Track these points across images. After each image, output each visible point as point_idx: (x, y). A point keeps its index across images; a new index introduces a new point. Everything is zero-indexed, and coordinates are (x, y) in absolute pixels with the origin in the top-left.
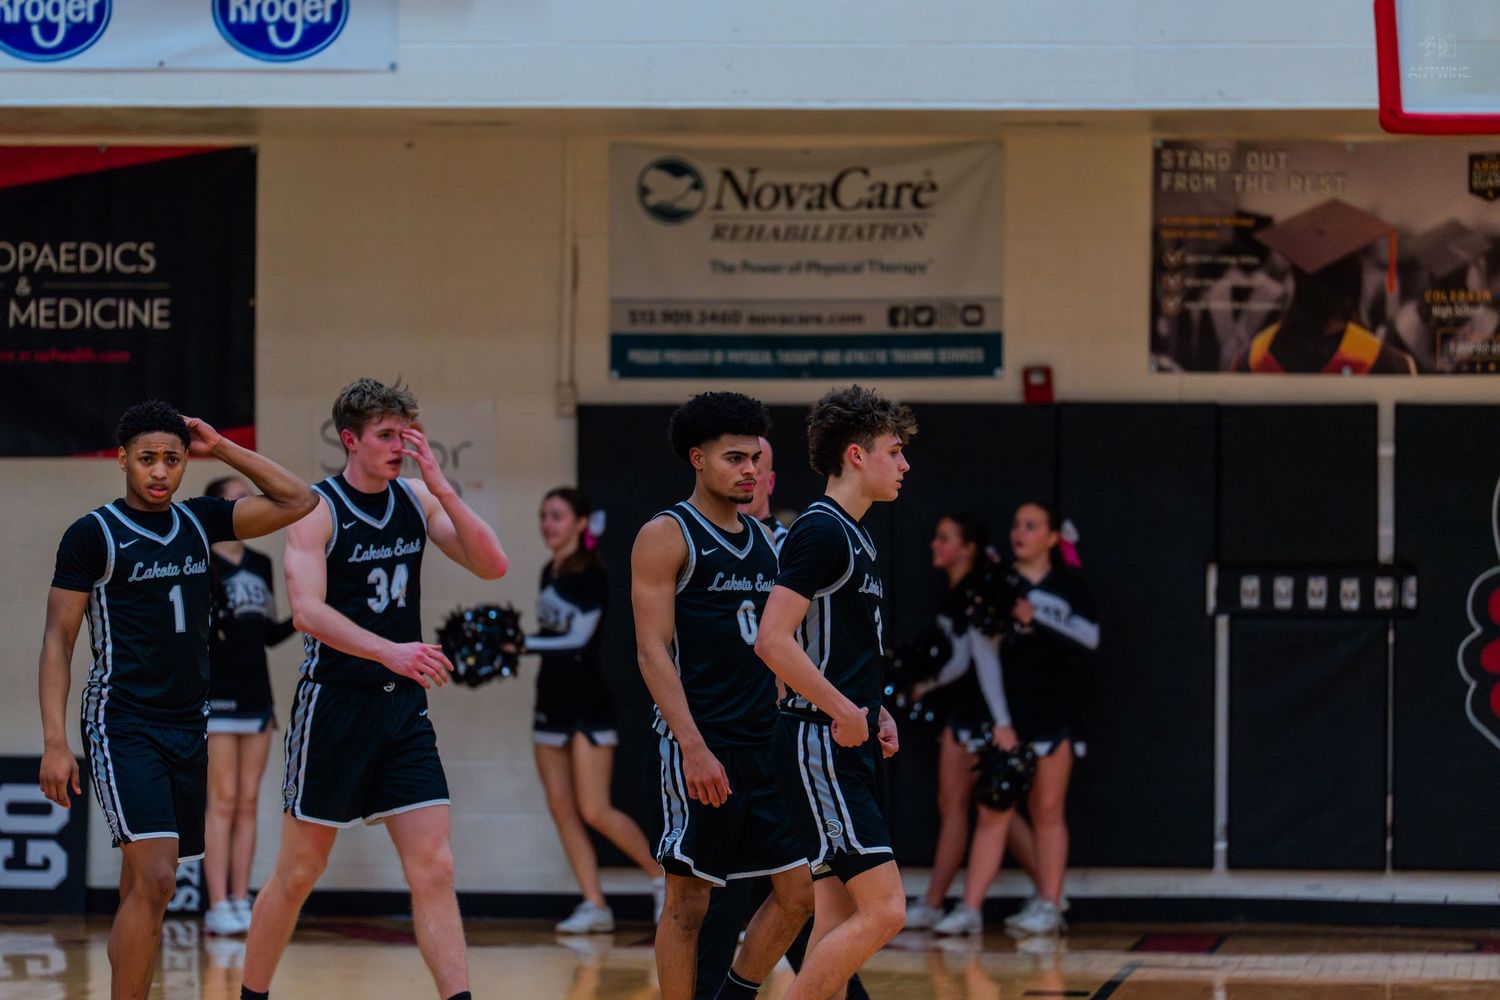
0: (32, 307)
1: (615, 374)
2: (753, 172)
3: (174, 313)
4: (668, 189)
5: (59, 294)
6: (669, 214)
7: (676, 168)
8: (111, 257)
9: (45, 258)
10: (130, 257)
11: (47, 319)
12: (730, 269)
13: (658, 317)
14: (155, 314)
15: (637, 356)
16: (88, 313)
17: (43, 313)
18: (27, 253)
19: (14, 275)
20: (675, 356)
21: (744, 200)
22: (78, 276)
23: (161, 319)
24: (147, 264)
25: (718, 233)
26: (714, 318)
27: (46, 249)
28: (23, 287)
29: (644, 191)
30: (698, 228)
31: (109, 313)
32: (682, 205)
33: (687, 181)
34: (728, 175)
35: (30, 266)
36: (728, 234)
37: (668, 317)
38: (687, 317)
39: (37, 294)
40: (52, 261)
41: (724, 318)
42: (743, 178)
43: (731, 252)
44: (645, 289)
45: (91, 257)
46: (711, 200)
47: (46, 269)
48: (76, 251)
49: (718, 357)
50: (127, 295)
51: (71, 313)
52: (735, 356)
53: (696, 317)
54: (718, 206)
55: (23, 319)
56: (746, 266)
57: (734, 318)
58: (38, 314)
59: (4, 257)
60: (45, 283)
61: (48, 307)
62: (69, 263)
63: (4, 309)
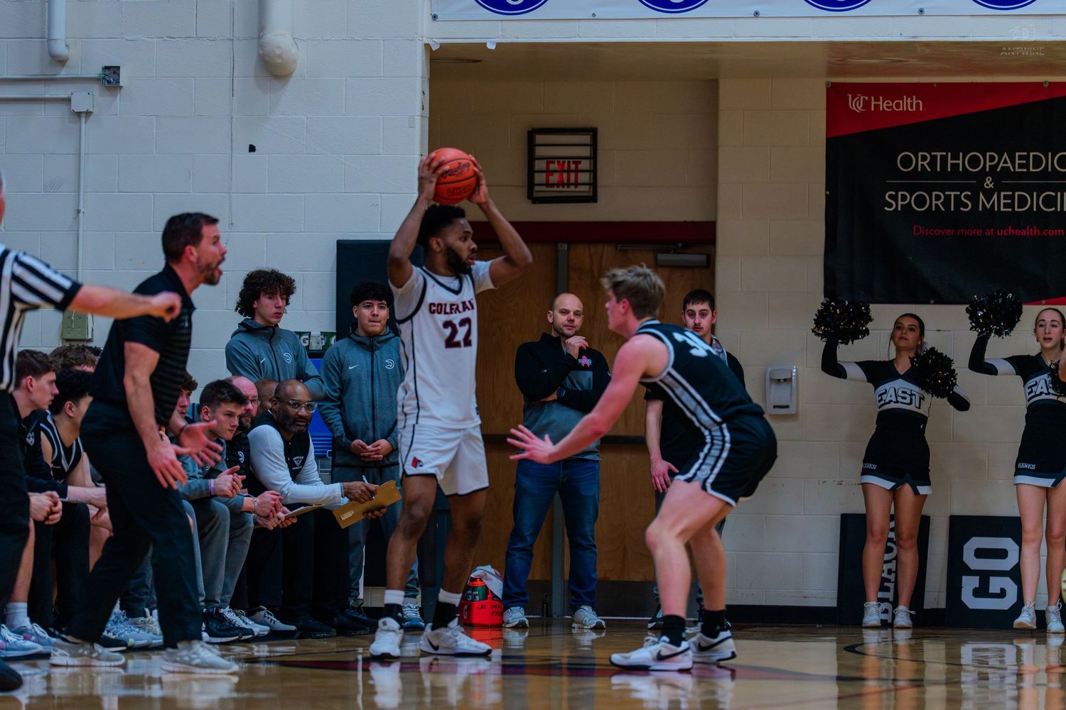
0: (995, 196)
5: (1014, 188)
8: (1051, 162)
9: (1004, 162)
11: (1006, 205)
16: (1035, 202)
17: (1002, 201)
18: (992, 158)
19: (982, 175)
22: (1029, 175)
27: (1005, 155)
28: (989, 183)
31: (1050, 201)
35: (993, 168)
39: (998, 188)
40: (1009, 165)
45: (1037, 162)
47: (1005, 169)
48: (1027, 158)
51: (1023, 201)
55: (988, 206)
58: (999, 202)
59: (974, 162)
60: (1004, 180)
61: (1006, 197)
62: (1021, 166)
63: (975, 200)
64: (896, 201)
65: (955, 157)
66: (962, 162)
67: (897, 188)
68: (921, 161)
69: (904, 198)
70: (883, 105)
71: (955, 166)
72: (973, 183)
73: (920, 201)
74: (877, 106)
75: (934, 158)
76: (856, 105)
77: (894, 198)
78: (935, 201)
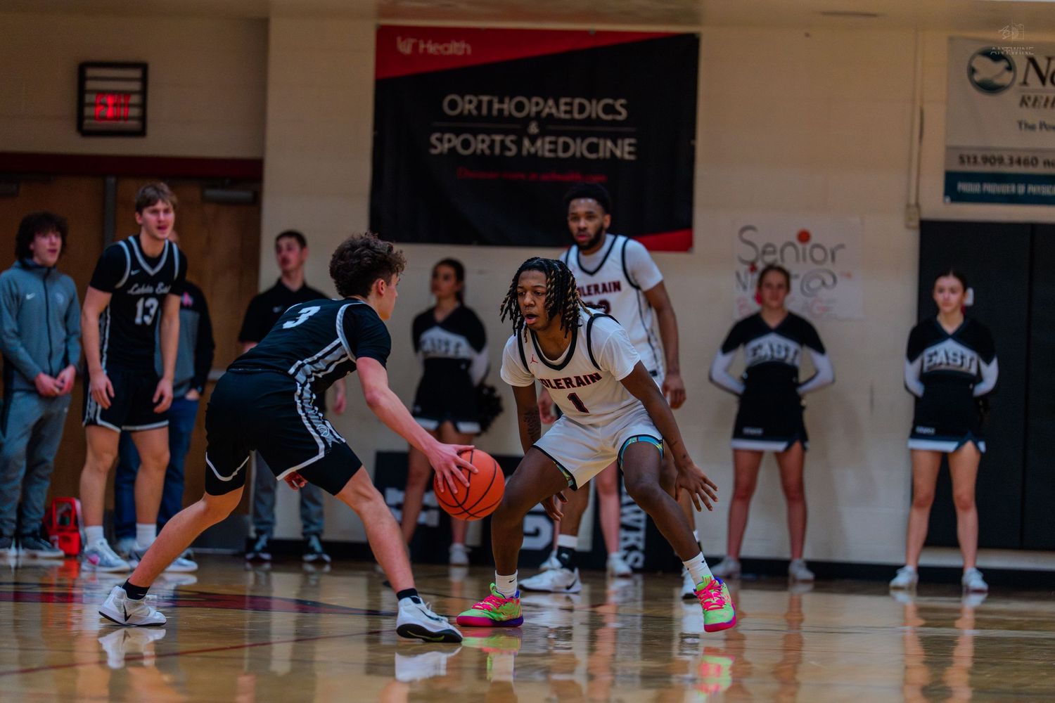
0: (539, 142)
1: (948, 199)
2: (1049, 59)
3: (639, 150)
4: (989, 70)
5: (558, 134)
6: (989, 88)
7: (996, 57)
8: (595, 109)
9: (549, 108)
10: (609, 109)
11: (550, 151)
12: (1032, 128)
13: (979, 160)
14: (624, 150)
15: (964, 187)
16: (579, 148)
17: (546, 147)
18: (537, 104)
19: (528, 119)
20: (991, 188)
21: (1043, 80)
22: (573, 121)
23: (630, 153)
24: (620, 114)
25: (1024, 102)
26: (1019, 162)
27: (551, 102)
28: (533, 128)
29: (972, 71)
30: (1010, 97)
31: (593, 148)
32: (998, 82)
33: (1003, 64)
34: (1032, 60)
35: (539, 113)
36: (1030, 103)
37: (986, 160)
38: (1001, 160)
39: (543, 133)
40: (554, 110)
41: (1026, 162)
42: (1042, 64)
43: (1031, 115)
44: (971, 140)
45: (582, 108)
46: (1020, 78)
47: (550, 115)
48: (572, 104)
49: (1021, 189)
50: (605, 136)
51: (566, 147)
52: (1033, 189)
53: (1007, 161)
54: (1025, 83)
55: (532, 151)
56: (1043, 125)
57: (1034, 162)
58: (543, 147)
59: (520, 107)
60: (549, 125)
61: (551, 143)
62: (566, 112)
63: (519, 144)
64: (442, 144)
65: (501, 102)
66: (508, 107)
67: (443, 131)
68: (467, 105)
69: (450, 141)
70: (432, 48)
71: (501, 111)
72: (517, 127)
73: (466, 144)
74: (425, 49)
75: (480, 103)
76: (405, 47)
77: (440, 140)
78: (480, 144)
